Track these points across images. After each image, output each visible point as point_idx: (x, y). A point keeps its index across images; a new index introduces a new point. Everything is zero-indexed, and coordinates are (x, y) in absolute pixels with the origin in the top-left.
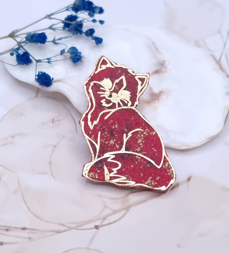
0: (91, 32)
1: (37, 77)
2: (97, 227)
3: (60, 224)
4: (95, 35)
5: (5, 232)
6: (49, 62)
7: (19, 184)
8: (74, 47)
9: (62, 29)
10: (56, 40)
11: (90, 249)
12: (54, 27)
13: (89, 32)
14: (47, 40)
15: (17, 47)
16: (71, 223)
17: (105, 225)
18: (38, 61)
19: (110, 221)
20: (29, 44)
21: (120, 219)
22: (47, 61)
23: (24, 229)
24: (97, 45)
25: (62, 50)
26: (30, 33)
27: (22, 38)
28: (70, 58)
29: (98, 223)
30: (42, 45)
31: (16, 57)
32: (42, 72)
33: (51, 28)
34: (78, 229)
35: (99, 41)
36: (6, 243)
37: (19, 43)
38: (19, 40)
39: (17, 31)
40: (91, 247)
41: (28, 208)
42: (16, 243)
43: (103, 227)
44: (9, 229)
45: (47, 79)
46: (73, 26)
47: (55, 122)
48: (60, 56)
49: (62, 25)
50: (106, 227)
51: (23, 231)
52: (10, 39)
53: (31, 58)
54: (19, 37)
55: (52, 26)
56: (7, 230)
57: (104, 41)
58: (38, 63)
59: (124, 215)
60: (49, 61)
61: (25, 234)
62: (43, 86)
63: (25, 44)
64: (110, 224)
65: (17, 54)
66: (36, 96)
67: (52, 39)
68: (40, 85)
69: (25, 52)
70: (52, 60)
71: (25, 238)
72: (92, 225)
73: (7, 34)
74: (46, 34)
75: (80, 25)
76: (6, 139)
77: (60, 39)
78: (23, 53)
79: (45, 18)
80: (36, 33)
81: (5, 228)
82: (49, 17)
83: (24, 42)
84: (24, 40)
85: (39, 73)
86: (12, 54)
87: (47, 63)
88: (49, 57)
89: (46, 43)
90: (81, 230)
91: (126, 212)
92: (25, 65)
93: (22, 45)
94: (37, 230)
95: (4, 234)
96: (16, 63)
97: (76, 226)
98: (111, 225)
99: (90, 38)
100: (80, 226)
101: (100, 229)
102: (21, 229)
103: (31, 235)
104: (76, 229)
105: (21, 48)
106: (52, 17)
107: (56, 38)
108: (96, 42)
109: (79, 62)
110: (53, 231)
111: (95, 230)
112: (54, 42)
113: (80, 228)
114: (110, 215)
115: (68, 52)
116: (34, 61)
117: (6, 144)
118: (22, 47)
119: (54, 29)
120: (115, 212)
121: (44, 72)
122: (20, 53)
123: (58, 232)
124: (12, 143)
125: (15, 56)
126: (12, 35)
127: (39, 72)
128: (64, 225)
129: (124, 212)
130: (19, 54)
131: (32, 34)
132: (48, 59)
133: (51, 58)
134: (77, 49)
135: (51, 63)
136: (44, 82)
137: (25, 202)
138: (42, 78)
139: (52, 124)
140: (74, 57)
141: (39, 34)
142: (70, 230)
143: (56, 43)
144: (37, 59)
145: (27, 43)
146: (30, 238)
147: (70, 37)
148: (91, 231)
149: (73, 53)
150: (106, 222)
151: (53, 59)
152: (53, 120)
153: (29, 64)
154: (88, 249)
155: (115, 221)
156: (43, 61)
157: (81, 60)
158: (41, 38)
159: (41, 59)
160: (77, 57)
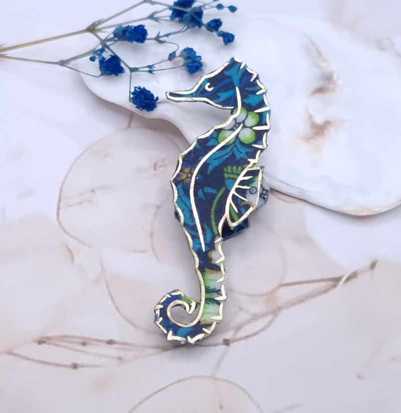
0: (215, 25)
1: (132, 96)
2: (226, 342)
4: (223, 28)
5: (81, 348)
6: (150, 72)
7: (102, 267)
8: (190, 47)
9: (168, 18)
10: (162, 37)
11: (216, 379)
12: (156, 16)
13: (213, 24)
14: (148, 37)
15: (100, 47)
17: (240, 339)
18: (133, 70)
19: (248, 334)
20: (118, 42)
21: (263, 329)
22: (148, 69)
23: (110, 342)
24: (226, 44)
25: (171, 52)
26: (120, 25)
27: (108, 33)
28: (183, 66)
29: (228, 336)
30: (139, 44)
31: (99, 63)
32: (140, 88)
33: (151, 17)
35: (228, 39)
36: (82, 366)
37: (103, 42)
38: (103, 36)
39: (100, 22)
40: (218, 376)
41: (117, 308)
42: (97, 366)
43: (237, 343)
44: (87, 342)
45: (149, 100)
46: (188, 14)
47: (158, 168)
48: (168, 61)
49: (170, 12)
50: (242, 342)
51: (110, 346)
52: (89, 35)
53: (122, 65)
54: (103, 31)
55: (153, 14)
56: (84, 344)
57: (236, 39)
58: (133, 73)
59: (270, 323)
60: (151, 70)
61: (112, 351)
62: (142, 110)
63: (113, 42)
64: (248, 337)
65: (101, 59)
66: (129, 126)
67: (154, 36)
68: (136, 107)
69: (113, 55)
70: (155, 67)
71: (112, 358)
73: (85, 27)
74: (146, 28)
75: (199, 13)
76: (81, 194)
77: (167, 35)
78: (110, 57)
79: (145, 1)
80: (130, 25)
81: (82, 341)
83: (110, 40)
84: (112, 36)
85: (135, 90)
86: (92, 59)
87: (147, 73)
88: (150, 64)
89: (146, 42)
91: (274, 318)
92: (113, 75)
93: (108, 43)
94: (131, 344)
95: (78, 351)
96: (99, 72)
98: (250, 339)
99: (215, 33)
101: (233, 345)
102: (106, 343)
103: (122, 354)
105: (106, 49)
107: (161, 34)
108: (224, 41)
109: (198, 72)
111: (224, 346)
112: (158, 39)
113: (199, 343)
114: (249, 322)
115: (180, 56)
116: (127, 70)
117: (80, 203)
118: (108, 47)
119: (157, 20)
120: (255, 317)
121: (144, 88)
122: (105, 57)
124: (90, 202)
125: (97, 61)
126: (92, 29)
127: (135, 87)
129: (270, 317)
130: (103, 58)
131: (123, 26)
132: (149, 67)
133: (155, 66)
134: (195, 52)
135: (153, 72)
136: (144, 103)
137: (112, 298)
138: (141, 98)
139: (153, 172)
140: (190, 64)
141: (135, 27)
143: (161, 42)
144: (132, 66)
145: (116, 41)
146: (120, 359)
147: (184, 32)
149: (189, 58)
150: (241, 334)
151: (157, 67)
152: (155, 164)
153: (119, 74)
154: (214, 378)
155: (256, 333)
156: (141, 70)
157: (201, 69)
158: (139, 34)
159: (138, 67)
160: (194, 64)
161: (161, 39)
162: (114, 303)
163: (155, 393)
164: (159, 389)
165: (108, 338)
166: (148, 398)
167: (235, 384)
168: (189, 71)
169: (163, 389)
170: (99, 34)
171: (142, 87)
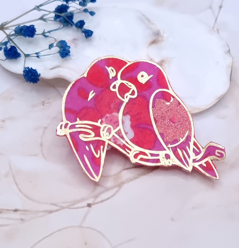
0: (81, 24)
2: (89, 205)
3: (53, 204)
4: (86, 27)
6: (38, 57)
7: (10, 167)
8: (63, 40)
9: (53, 19)
10: (46, 33)
11: (83, 227)
12: (44, 18)
13: (79, 24)
14: (36, 33)
15: (6, 40)
16: (63, 203)
17: (97, 203)
18: (27, 56)
19: (103, 199)
20: (18, 36)
22: (36, 55)
23: (16, 211)
24: (87, 38)
25: (50, 44)
27: (11, 31)
28: (58, 52)
29: (90, 201)
30: (30, 38)
32: (28, 68)
33: (42, 18)
34: (70, 208)
35: (88, 34)
37: (8, 36)
38: (8, 32)
39: (6, 23)
41: (20, 190)
42: (8, 225)
44: (1, 211)
45: (34, 76)
46: (62, 18)
48: (49, 50)
49: (53, 15)
51: (16, 213)
54: (9, 29)
55: (43, 16)
57: (94, 35)
58: (27, 58)
60: (38, 55)
61: (17, 215)
63: (15, 37)
65: (5, 48)
67: (41, 32)
69: (13, 45)
70: (40, 54)
71: (17, 219)
72: (85, 203)
74: (35, 27)
75: (71, 16)
77: (49, 32)
78: (10, 47)
79: (34, 9)
80: (26, 25)
82: (38, 8)
83: (13, 35)
84: (14, 32)
87: (36, 58)
88: (37, 52)
89: (35, 36)
90: (73, 208)
91: (119, 189)
93: (12, 38)
94: (29, 211)
96: (4, 58)
97: (68, 205)
99: (80, 30)
100: (72, 205)
102: (13, 211)
103: (23, 217)
104: (69, 208)
105: (10, 42)
106: (41, 8)
107: (46, 31)
108: (85, 36)
109: (68, 57)
110: (45, 211)
111: (87, 208)
112: (43, 34)
113: (72, 207)
114: (103, 192)
115: (56, 46)
116: (22, 55)
118: (12, 40)
119: (45, 20)
121: (31, 68)
122: (8, 47)
123: (51, 212)
126: (2, 28)
128: (56, 205)
129: (116, 189)
131: (20, 26)
132: (36, 53)
133: (40, 53)
134: (66, 43)
135: (40, 57)
136: (30, 78)
137: (16, 184)
138: (29, 74)
140: (62, 52)
141: (28, 27)
142: (62, 209)
143: (46, 36)
144: (26, 53)
145: (17, 36)
146: (22, 220)
147: (60, 29)
148: (83, 209)
149: (62, 47)
151: (42, 54)
153: (18, 59)
154: (81, 227)
155: (108, 199)
156: (31, 55)
157: (69, 55)
158: (29, 32)
159: (29, 54)
160: (65, 51)
161: (46, 34)
162: (18, 187)
163: (44, 238)
164: (47, 235)
165: (14, 208)
166: (39, 241)
167: (94, 230)
168: (61, 56)
169: (49, 235)
170: (6, 31)
171: (30, 68)
